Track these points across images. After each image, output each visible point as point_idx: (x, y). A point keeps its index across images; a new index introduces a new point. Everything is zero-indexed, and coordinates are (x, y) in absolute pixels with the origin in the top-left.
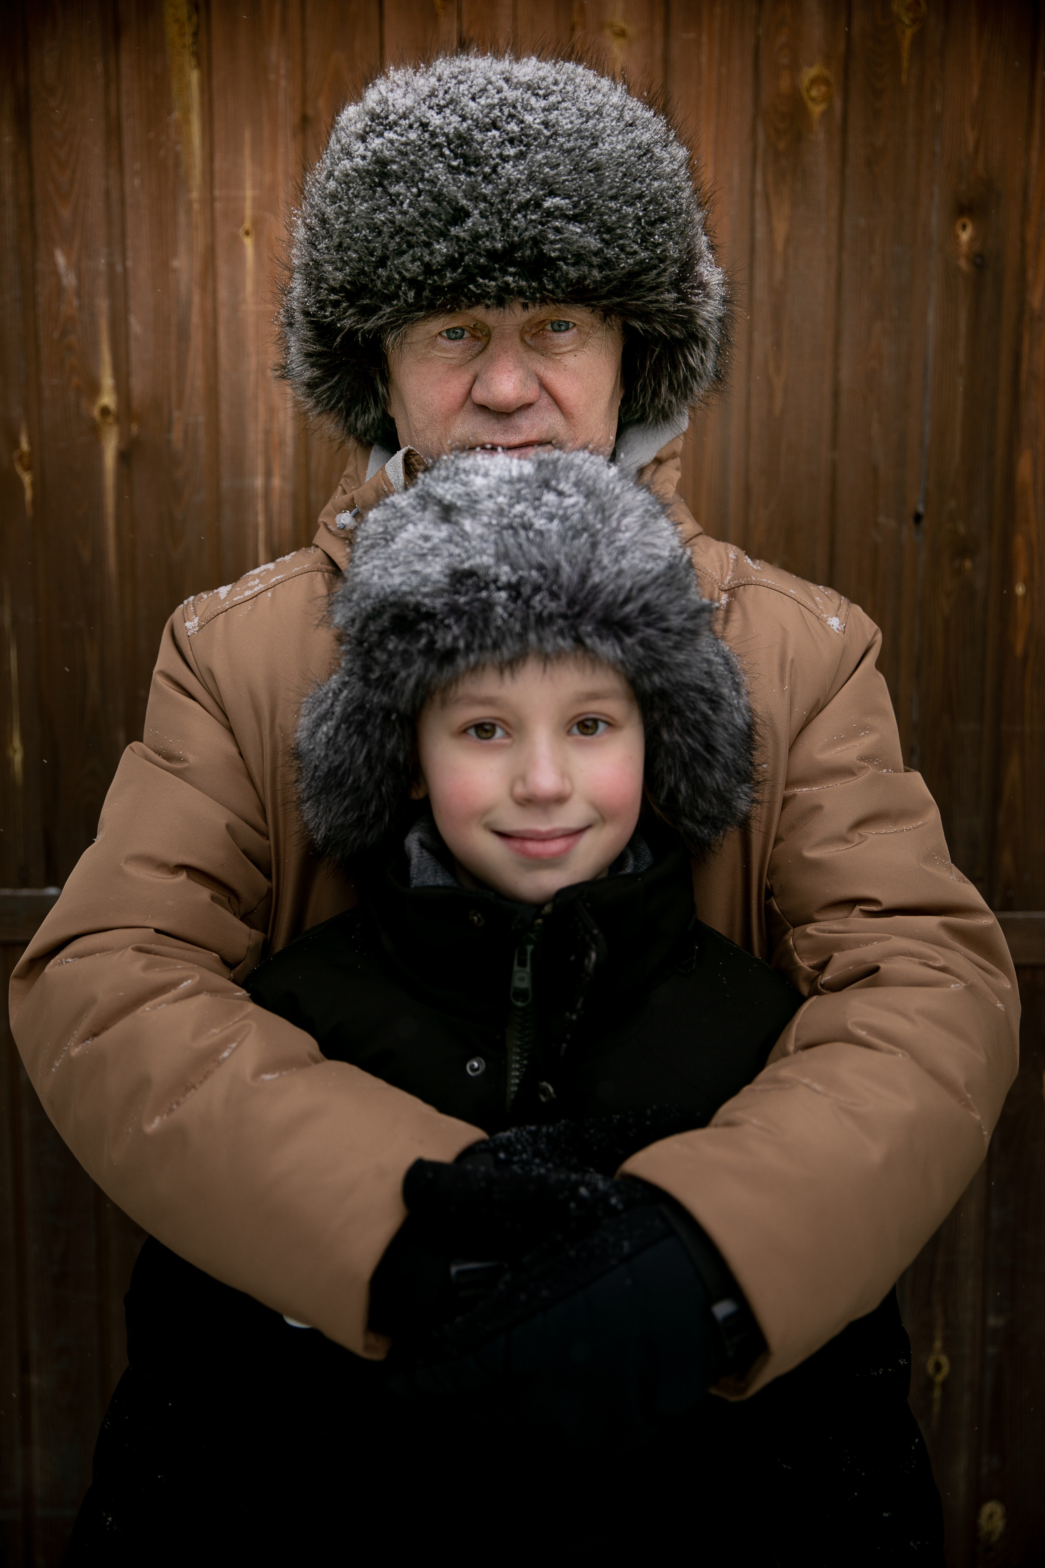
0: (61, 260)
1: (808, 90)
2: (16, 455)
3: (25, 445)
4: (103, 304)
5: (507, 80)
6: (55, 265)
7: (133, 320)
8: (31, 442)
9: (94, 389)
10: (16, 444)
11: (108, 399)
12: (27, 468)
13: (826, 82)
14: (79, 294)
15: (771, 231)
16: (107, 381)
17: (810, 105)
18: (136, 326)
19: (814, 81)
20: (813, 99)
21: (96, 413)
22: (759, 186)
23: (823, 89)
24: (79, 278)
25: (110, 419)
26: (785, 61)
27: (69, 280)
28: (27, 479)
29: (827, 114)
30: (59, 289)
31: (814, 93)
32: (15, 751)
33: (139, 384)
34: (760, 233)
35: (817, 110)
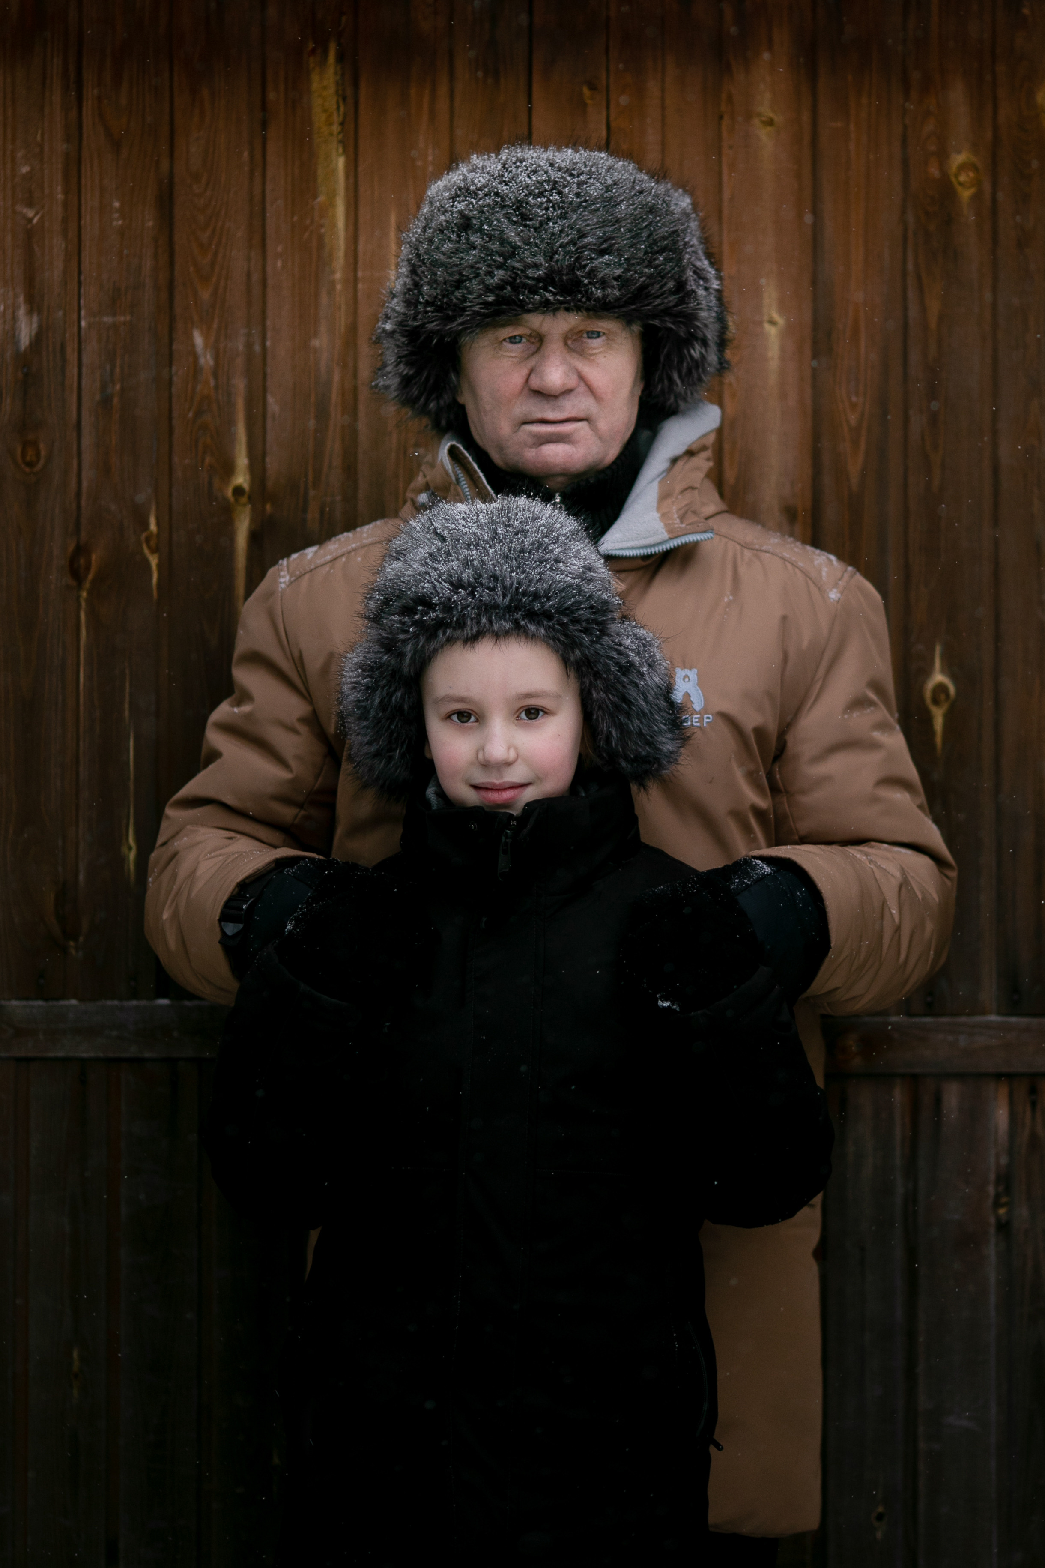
0: (198, 340)
1: (957, 175)
2: (143, 536)
3: (153, 527)
4: (240, 384)
5: (552, 165)
6: (193, 345)
7: (270, 399)
8: (158, 524)
9: (229, 469)
10: (145, 525)
11: (241, 479)
12: (153, 551)
13: (975, 168)
14: (215, 374)
15: (924, 310)
16: (242, 461)
17: (959, 189)
18: (273, 404)
19: (963, 167)
20: (960, 184)
21: (229, 493)
22: (910, 267)
23: (971, 174)
24: (216, 358)
25: (244, 500)
26: (932, 148)
27: (207, 360)
28: (154, 561)
29: (977, 197)
30: (196, 370)
31: (963, 178)
32: (130, 848)
33: (273, 464)
34: (913, 312)
35: (966, 194)
